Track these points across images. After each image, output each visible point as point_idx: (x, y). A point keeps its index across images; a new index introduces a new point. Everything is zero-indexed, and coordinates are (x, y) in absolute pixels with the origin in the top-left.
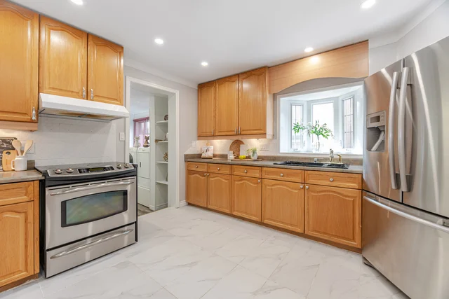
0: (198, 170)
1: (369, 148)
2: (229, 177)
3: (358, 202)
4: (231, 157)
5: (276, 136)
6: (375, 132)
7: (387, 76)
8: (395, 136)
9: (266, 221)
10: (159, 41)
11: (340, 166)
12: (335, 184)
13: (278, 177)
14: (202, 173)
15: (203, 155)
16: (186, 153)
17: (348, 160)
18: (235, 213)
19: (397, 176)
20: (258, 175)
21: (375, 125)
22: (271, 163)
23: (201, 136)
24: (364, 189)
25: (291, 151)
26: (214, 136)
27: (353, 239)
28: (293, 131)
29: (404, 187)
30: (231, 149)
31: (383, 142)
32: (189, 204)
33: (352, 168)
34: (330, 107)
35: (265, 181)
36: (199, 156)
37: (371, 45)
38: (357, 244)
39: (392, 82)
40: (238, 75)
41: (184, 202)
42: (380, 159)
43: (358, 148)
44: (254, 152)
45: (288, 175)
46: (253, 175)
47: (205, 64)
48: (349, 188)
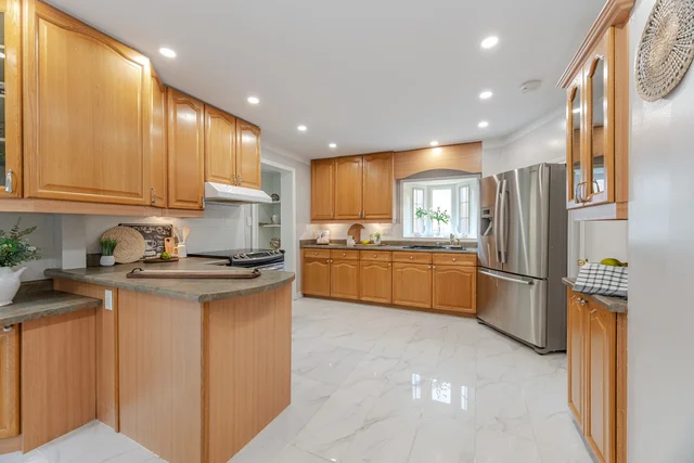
0: (318, 257)
1: (482, 234)
2: (356, 263)
3: (474, 275)
4: (351, 242)
5: (399, 221)
6: (486, 222)
7: (497, 180)
8: (498, 225)
9: (396, 302)
10: (302, 128)
11: (459, 248)
12: (457, 263)
13: (407, 260)
14: (323, 261)
15: (318, 241)
16: (301, 239)
17: (465, 243)
18: (364, 299)
19: (499, 253)
20: (387, 259)
21: (487, 216)
22: (401, 248)
23: (314, 220)
24: (479, 265)
25: (413, 236)
26: (332, 220)
27: (470, 307)
28: (415, 216)
29: (503, 261)
30: (349, 234)
31: (491, 230)
32: (305, 295)
33: (469, 250)
34: (448, 192)
35: (395, 265)
36: (314, 242)
37: (484, 146)
38: (473, 310)
39: (498, 183)
40: (362, 156)
41: (300, 294)
42: (490, 242)
43: (473, 233)
44: (378, 237)
45: (418, 257)
46: (382, 259)
47: (333, 146)
48: (467, 265)
